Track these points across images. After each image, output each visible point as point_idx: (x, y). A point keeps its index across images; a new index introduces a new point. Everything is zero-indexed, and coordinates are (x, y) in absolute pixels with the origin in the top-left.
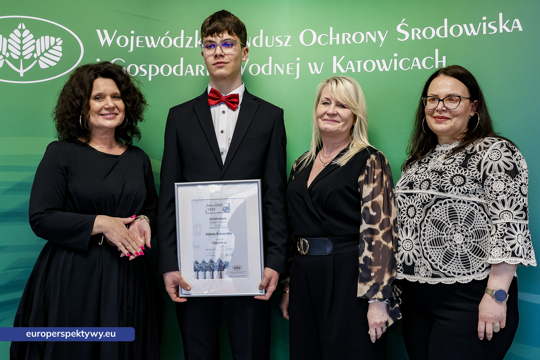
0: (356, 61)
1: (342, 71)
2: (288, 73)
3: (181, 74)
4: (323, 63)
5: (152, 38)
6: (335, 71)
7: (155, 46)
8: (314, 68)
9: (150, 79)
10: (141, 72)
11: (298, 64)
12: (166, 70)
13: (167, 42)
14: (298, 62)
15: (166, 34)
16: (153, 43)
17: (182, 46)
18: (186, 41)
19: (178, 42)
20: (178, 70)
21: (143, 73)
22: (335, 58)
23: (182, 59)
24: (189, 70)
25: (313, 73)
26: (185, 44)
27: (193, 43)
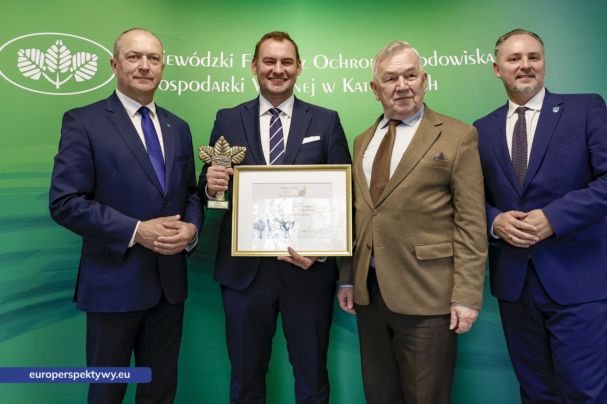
0: (363, 83)
1: (352, 90)
2: (304, 91)
3: (209, 90)
4: (335, 83)
5: (181, 57)
6: (345, 91)
7: (184, 65)
8: (327, 88)
9: (180, 94)
10: (171, 87)
11: (313, 84)
12: (194, 86)
13: (195, 61)
14: (313, 82)
15: (194, 55)
16: (182, 61)
17: (209, 65)
18: (212, 61)
19: (205, 62)
20: (205, 86)
21: (174, 88)
22: (345, 80)
23: (209, 77)
24: (215, 86)
25: (326, 91)
26: (211, 64)
27: (218, 63)
